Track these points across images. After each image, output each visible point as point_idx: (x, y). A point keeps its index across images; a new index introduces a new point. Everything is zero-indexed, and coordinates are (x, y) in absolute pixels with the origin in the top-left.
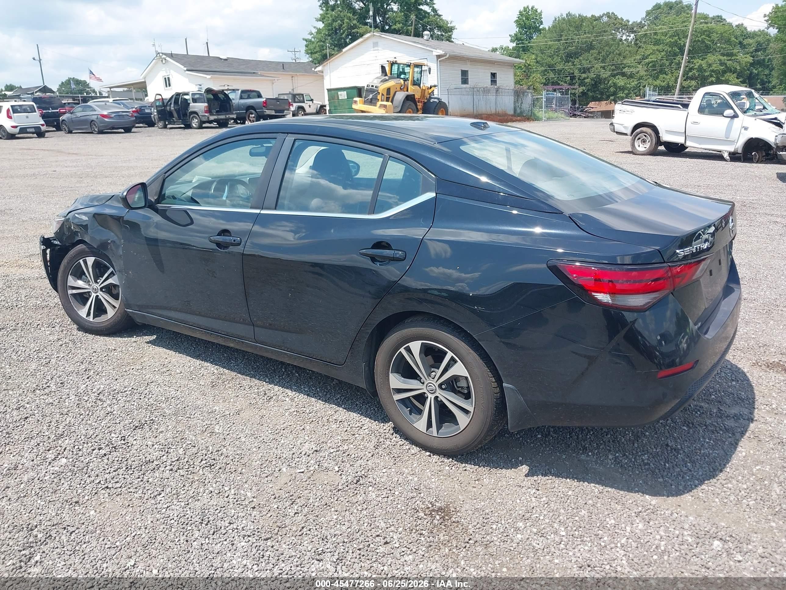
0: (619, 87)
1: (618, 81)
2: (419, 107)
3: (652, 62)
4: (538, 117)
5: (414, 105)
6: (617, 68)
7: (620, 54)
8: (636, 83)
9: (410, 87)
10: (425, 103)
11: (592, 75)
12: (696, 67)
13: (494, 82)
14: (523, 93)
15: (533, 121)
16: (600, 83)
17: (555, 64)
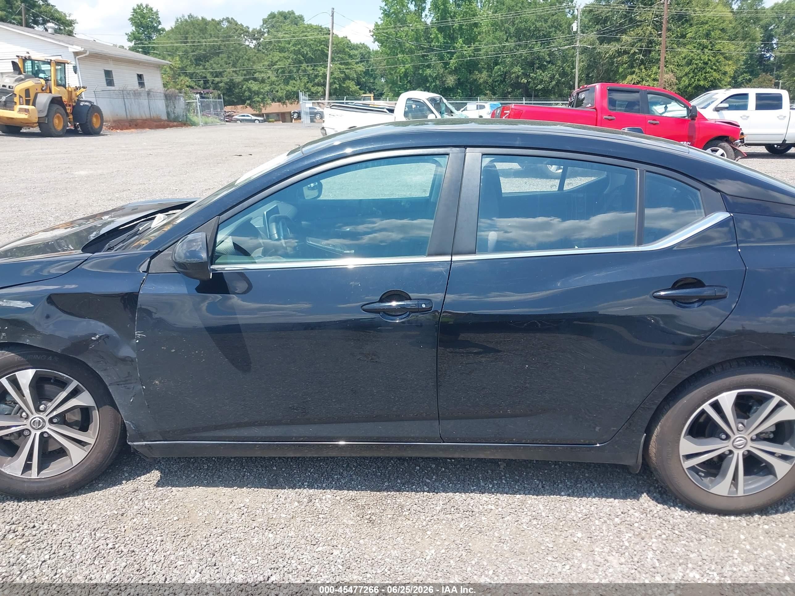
0: (254, 92)
1: (252, 86)
2: (69, 111)
3: (281, 68)
4: (194, 122)
5: (62, 109)
6: (248, 73)
7: (249, 60)
8: (269, 88)
9: (53, 88)
10: (73, 107)
11: (225, 79)
12: (320, 74)
13: (142, 84)
14: (175, 97)
15: (190, 125)
16: (234, 87)
17: (186, 67)
